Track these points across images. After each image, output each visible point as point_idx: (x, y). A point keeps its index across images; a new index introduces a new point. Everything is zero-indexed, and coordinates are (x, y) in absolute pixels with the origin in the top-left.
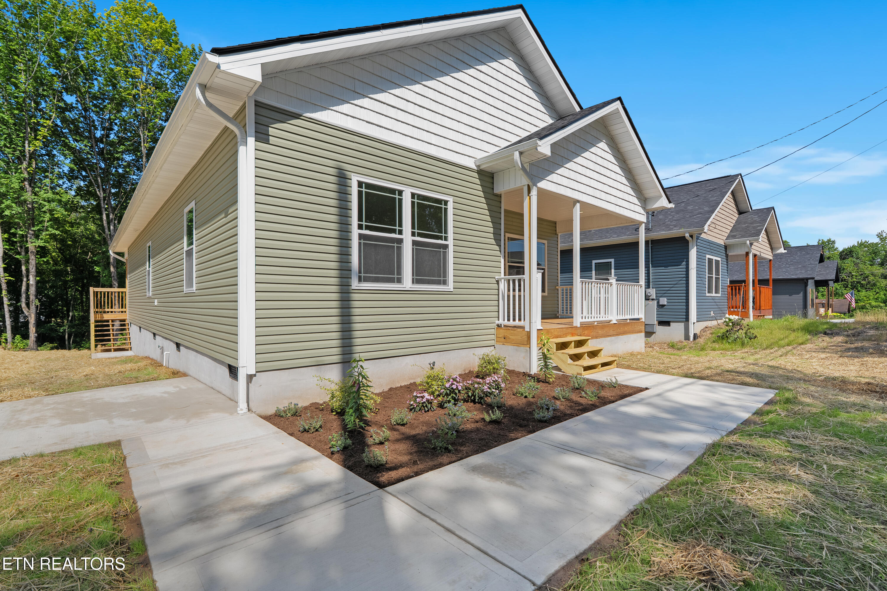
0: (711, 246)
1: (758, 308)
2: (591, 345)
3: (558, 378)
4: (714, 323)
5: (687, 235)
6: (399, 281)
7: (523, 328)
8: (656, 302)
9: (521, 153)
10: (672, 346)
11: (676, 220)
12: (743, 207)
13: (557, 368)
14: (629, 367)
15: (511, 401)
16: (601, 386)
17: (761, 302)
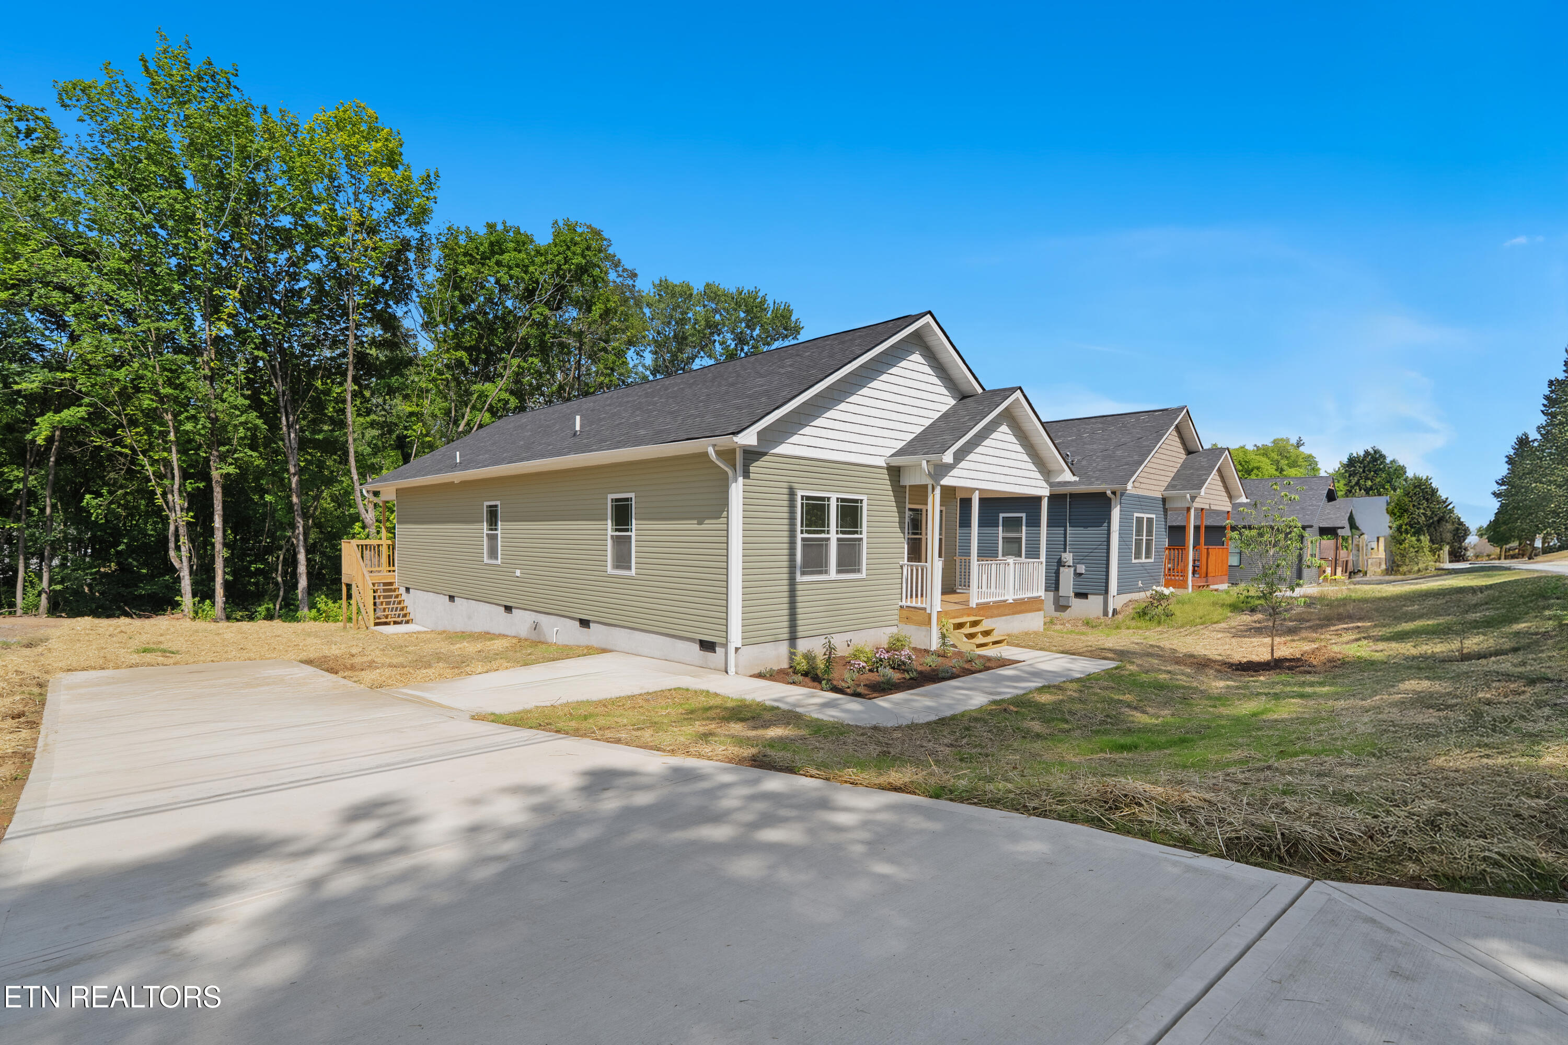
0: (1142, 502)
1: (1204, 575)
2: (986, 625)
3: (955, 653)
4: (1142, 595)
5: (1109, 493)
6: (826, 572)
7: (925, 609)
8: (1072, 569)
9: (928, 462)
10: (1087, 623)
11: (1100, 470)
12: (1191, 447)
13: (954, 646)
14: (1018, 645)
15: (920, 668)
16: (989, 659)
17: (1210, 568)
